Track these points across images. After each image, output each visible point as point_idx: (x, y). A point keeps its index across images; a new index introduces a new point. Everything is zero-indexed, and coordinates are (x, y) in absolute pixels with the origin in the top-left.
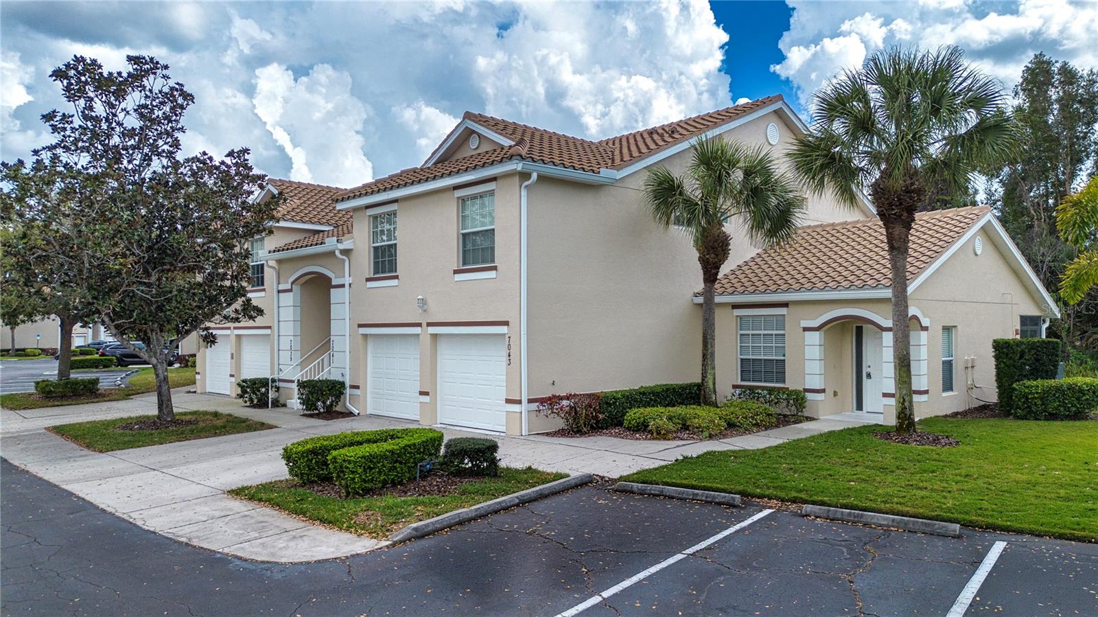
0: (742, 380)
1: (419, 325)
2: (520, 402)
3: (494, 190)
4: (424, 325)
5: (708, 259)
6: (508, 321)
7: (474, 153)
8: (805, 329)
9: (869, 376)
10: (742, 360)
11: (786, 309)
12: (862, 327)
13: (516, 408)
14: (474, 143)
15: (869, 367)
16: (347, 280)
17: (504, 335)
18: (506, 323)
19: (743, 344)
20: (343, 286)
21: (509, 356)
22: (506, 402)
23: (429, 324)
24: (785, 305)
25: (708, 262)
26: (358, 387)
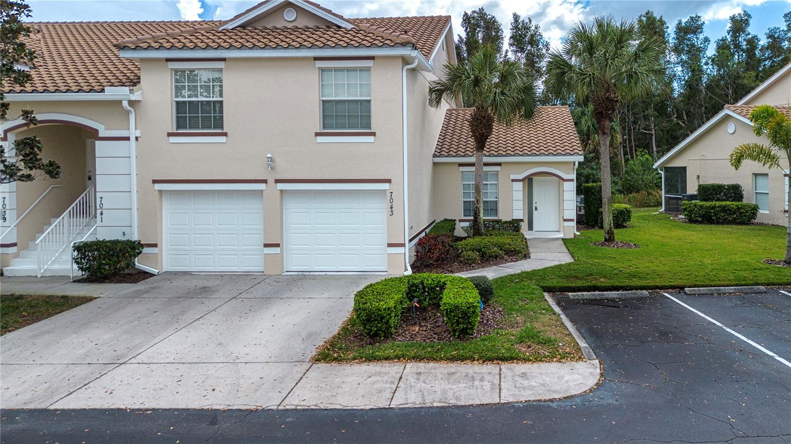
0: (464, 216)
1: (265, 181)
2: (403, 245)
3: (370, 67)
4: (271, 181)
5: (483, 133)
6: (391, 180)
7: (290, 25)
8: (513, 181)
9: (536, 209)
10: (464, 201)
11: (499, 167)
12: (532, 178)
13: (400, 250)
14: (290, 15)
15: (536, 203)
16: (133, 133)
17: (385, 190)
18: (389, 181)
19: (464, 191)
20: (128, 139)
21: (391, 208)
22: (388, 246)
23: (277, 181)
24: (499, 164)
25: (483, 135)
26: (155, 245)
